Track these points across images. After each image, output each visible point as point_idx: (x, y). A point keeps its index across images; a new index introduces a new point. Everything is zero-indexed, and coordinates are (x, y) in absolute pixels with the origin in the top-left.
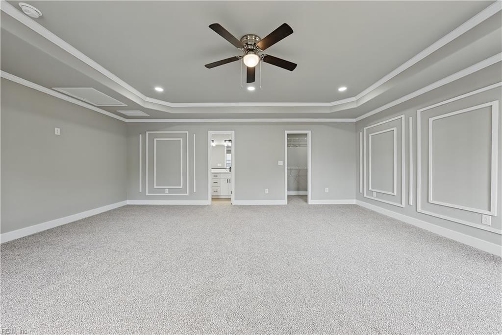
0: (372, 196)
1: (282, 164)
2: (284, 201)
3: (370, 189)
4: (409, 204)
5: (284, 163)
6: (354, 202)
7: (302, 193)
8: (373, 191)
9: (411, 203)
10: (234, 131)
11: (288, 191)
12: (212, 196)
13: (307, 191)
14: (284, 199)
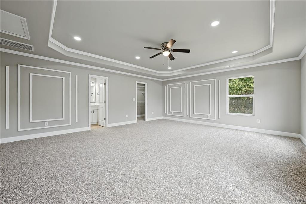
0: (171, 114)
1: (134, 100)
2: (135, 121)
3: (170, 111)
4: (187, 115)
5: (135, 99)
6: (162, 118)
7: (143, 115)
8: (171, 112)
9: (188, 115)
10: (108, 77)
11: (137, 115)
12: (91, 123)
13: (144, 114)
14: (136, 120)
